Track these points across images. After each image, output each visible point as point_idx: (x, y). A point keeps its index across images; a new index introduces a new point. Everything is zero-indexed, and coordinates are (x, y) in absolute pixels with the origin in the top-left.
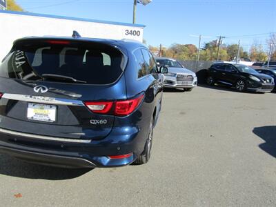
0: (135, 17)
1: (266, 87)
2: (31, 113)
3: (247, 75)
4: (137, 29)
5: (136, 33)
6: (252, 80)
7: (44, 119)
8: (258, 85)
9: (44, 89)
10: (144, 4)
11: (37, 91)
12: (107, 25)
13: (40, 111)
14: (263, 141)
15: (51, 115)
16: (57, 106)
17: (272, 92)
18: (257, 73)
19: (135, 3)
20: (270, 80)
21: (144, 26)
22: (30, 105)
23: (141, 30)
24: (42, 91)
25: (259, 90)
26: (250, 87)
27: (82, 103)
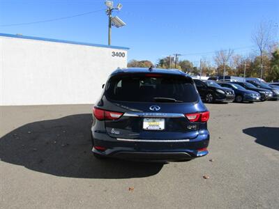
0: (111, 38)
1: (229, 98)
2: (147, 125)
3: (214, 89)
4: (122, 51)
5: (122, 55)
6: (218, 93)
7: (156, 128)
8: (224, 97)
10: (117, 26)
11: (153, 109)
12: (95, 48)
13: (152, 123)
15: (161, 125)
16: (165, 119)
17: (234, 102)
18: (220, 87)
19: (110, 26)
20: (232, 92)
21: (128, 49)
22: (145, 120)
23: (125, 52)
25: (225, 101)
26: (218, 99)
27: (183, 116)
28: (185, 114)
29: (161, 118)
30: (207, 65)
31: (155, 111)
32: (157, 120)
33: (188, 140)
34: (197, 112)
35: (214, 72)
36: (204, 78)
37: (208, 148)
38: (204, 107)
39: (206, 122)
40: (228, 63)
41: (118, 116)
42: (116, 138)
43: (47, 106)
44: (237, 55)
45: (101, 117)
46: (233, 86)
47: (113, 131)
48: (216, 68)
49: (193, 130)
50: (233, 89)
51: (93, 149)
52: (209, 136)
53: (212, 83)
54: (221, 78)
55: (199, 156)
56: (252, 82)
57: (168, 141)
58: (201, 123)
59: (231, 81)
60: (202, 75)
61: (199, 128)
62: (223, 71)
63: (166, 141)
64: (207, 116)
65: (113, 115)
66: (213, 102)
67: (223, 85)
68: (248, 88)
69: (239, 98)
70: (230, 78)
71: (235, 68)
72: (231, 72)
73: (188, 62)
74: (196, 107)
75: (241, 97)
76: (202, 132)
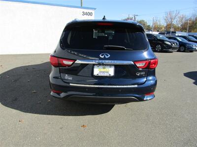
1: (174, 48)
2: (97, 71)
3: (163, 41)
4: (90, 11)
5: (90, 14)
6: (166, 44)
7: (106, 74)
8: (170, 47)
9: (107, 55)
11: (103, 57)
13: (102, 70)
14: (194, 81)
15: (111, 71)
16: (115, 66)
17: (178, 51)
18: (167, 39)
20: (177, 44)
21: (95, 9)
22: (95, 67)
24: (106, 57)
25: (170, 50)
26: (165, 49)
27: (133, 63)
28: (134, 62)
29: (110, 65)
30: (158, 24)
31: (105, 59)
32: (107, 67)
33: (136, 86)
34: (146, 60)
35: (163, 29)
36: (155, 33)
37: (155, 93)
38: (153, 55)
39: (155, 69)
40: (174, 22)
41: (70, 63)
42: (69, 83)
43: (34, 55)
44: (183, 15)
45: (56, 64)
46: (178, 38)
47: (67, 77)
48: (165, 26)
49: (141, 77)
50: (178, 41)
51: (52, 93)
52: (156, 82)
53: (161, 36)
54: (168, 33)
55: (147, 100)
56: (193, 36)
57: (117, 86)
58: (150, 70)
59: (177, 35)
60: (154, 31)
61: (147, 75)
62: (170, 28)
63: (115, 87)
64: (156, 63)
65: (66, 62)
66: (162, 51)
67: (170, 38)
68: (190, 41)
69: (182, 48)
70: (175, 33)
71: (180, 25)
72: (176, 29)
73: (143, 21)
74: (145, 55)
75: (184, 48)
76: (150, 78)
